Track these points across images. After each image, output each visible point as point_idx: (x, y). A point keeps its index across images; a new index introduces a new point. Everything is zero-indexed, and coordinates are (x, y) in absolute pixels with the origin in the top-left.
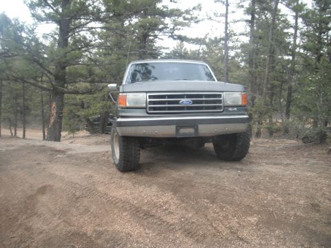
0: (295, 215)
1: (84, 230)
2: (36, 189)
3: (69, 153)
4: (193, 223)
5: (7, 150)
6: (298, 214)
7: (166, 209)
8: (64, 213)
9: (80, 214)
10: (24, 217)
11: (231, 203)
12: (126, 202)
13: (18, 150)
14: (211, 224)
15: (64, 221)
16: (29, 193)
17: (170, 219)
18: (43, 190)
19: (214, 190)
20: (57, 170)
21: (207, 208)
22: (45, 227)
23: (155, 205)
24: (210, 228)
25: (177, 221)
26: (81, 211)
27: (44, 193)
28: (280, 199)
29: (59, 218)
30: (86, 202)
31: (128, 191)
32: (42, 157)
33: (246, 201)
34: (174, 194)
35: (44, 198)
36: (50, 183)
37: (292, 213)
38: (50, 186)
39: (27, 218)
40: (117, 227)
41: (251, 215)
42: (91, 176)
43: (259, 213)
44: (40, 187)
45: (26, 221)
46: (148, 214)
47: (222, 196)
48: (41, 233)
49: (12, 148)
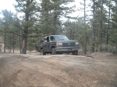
0: (111, 80)
1: (34, 86)
3: (29, 58)
4: (74, 83)
5: (7, 57)
6: (112, 80)
7: (64, 78)
8: (27, 80)
9: (33, 80)
10: (13, 81)
11: (88, 76)
12: (49, 76)
13: (11, 57)
14: (80, 84)
15: (27, 82)
16: (15, 72)
17: (65, 82)
18: (19, 71)
19: (81, 71)
20: (24, 64)
21: (79, 78)
22: (20, 85)
23: (60, 77)
24: (80, 85)
25: (67, 83)
26: (33, 79)
27: (20, 72)
28: (105, 74)
29: (25, 81)
30: (35, 75)
31: (50, 72)
32: (19, 60)
33: (93, 75)
34: (67, 73)
35: (20, 74)
36: (22, 69)
37: (110, 79)
38: (22, 70)
39: (14, 81)
40: (46, 85)
41: (95, 80)
42: (37, 66)
43: (97, 79)
44: (18, 70)
45: (14, 82)
46: (57, 80)
47: (84, 73)
49: (9, 56)
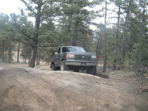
0: (97, 108)
1: (19, 104)
2: (10, 86)
4: (57, 106)
5: (8, 70)
6: (98, 108)
7: (50, 99)
8: (16, 97)
9: (21, 98)
10: (3, 97)
11: (74, 100)
12: (37, 95)
13: (12, 70)
14: (64, 108)
15: (15, 100)
16: (7, 88)
17: (50, 104)
18: (12, 87)
19: (71, 93)
20: (19, 79)
21: (64, 101)
22: (8, 102)
23: (46, 97)
25: (52, 105)
26: (21, 97)
28: (94, 100)
29: (14, 99)
30: (24, 93)
31: (40, 90)
32: (18, 74)
33: (81, 100)
34: (55, 94)
35: (11, 90)
36: (16, 84)
37: (96, 107)
38: (15, 85)
39: (4, 97)
40: (30, 104)
41: (80, 106)
42: (30, 83)
43: (84, 105)
44: (11, 85)
45: (3, 98)
46: (43, 101)
47: (72, 96)
48: (6, 103)
49: (10, 69)
